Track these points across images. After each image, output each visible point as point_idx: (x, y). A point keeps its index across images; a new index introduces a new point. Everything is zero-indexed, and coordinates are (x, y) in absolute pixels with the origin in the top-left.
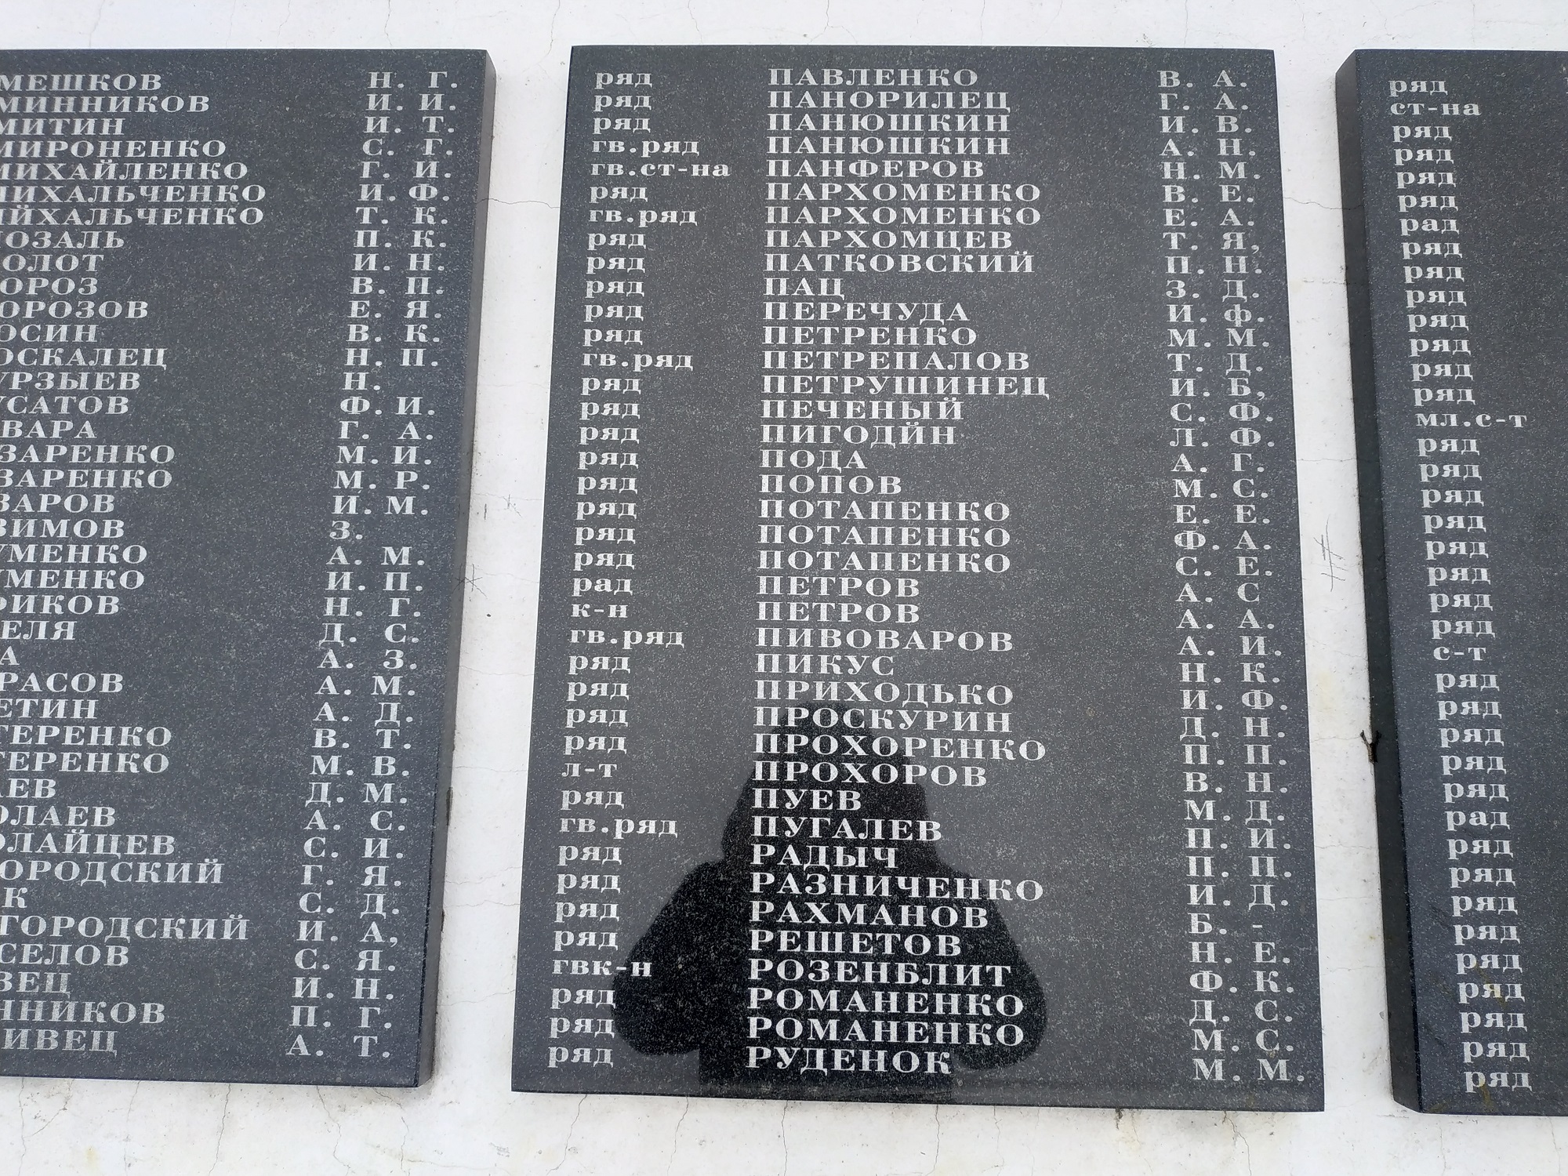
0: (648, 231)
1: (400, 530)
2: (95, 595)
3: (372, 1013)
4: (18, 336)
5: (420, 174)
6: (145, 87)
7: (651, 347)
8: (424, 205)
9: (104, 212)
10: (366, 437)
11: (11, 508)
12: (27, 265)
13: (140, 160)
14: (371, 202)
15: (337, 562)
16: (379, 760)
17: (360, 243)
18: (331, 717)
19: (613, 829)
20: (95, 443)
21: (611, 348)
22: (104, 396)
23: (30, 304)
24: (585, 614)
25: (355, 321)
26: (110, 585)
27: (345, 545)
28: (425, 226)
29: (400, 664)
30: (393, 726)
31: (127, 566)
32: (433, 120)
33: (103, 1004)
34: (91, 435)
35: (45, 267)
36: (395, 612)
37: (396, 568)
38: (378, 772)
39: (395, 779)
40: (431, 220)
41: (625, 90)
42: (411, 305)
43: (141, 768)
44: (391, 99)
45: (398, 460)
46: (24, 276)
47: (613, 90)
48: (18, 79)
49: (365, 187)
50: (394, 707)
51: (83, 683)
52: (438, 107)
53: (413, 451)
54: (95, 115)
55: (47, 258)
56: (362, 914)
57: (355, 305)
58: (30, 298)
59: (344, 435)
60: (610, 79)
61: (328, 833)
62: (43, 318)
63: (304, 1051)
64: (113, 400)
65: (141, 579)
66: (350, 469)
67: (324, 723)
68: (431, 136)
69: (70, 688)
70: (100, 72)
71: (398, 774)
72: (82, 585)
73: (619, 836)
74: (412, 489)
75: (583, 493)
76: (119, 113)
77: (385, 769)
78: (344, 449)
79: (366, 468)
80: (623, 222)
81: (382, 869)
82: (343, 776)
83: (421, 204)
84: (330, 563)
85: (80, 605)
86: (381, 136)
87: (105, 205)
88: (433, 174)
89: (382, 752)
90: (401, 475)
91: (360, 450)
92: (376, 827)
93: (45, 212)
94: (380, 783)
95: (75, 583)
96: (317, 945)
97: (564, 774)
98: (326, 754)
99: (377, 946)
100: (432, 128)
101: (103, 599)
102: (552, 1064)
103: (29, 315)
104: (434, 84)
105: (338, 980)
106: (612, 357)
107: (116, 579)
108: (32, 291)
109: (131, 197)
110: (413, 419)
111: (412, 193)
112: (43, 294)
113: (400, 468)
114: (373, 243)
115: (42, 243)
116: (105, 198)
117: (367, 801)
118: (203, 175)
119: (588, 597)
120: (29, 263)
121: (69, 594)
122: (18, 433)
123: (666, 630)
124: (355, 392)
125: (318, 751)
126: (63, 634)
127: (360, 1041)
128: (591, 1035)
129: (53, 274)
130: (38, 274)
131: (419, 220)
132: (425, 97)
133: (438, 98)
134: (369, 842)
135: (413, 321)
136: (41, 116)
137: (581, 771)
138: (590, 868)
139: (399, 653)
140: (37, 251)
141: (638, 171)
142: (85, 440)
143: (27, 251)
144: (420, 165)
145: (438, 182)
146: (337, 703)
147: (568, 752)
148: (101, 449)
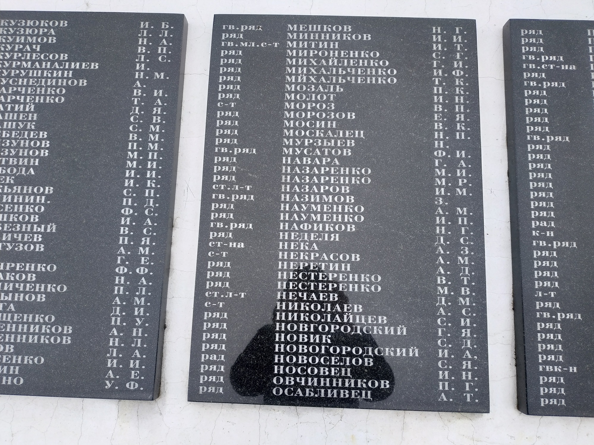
0: (547, 89)
1: (462, 201)
2: (346, 224)
3: (470, 385)
4: (306, 125)
5: (456, 66)
6: (345, 30)
7: (553, 133)
8: (459, 78)
9: (334, 78)
10: (445, 165)
11: (309, 191)
12: (306, 98)
13: (346, 58)
14: (438, 76)
15: (439, 213)
16: (463, 289)
17: (435, 92)
18: (443, 272)
19: (557, 316)
20: (340, 166)
21: (537, 133)
22: (341, 149)
23: (309, 113)
24: (538, 235)
25: (436, 121)
26: (351, 220)
27: (441, 206)
28: (460, 86)
29: (467, 252)
30: (467, 276)
31: (357, 214)
32: (459, 46)
33: (365, 381)
34: (337, 163)
35: (313, 99)
36: (463, 233)
37: (462, 216)
38: (463, 293)
39: (470, 296)
40: (462, 84)
41: (533, 36)
42: (458, 116)
43: (370, 290)
44: (441, 37)
45: (459, 175)
46: (306, 102)
47: (528, 36)
48: (295, 26)
49: (435, 70)
50: (467, 269)
51: (344, 257)
52: (460, 41)
53: (464, 171)
54: (327, 41)
55: (314, 95)
56: (463, 347)
57: (436, 115)
58: (309, 110)
59: (437, 165)
60: (526, 32)
61: (446, 316)
62: (314, 118)
63: (445, 399)
64: (345, 150)
65: (363, 218)
66: (440, 178)
67: (440, 274)
68: (459, 52)
69: (339, 259)
70: (327, 24)
71: (471, 294)
72: (340, 220)
73: (559, 319)
74: (465, 185)
75: (532, 188)
76: (336, 40)
77: (466, 292)
78: (437, 170)
79: (446, 177)
80: (537, 86)
81: (469, 330)
82: (450, 295)
83: (457, 77)
84: (436, 213)
85: (340, 228)
86: (439, 51)
87: (334, 75)
88: (461, 66)
89: (464, 286)
90: (460, 180)
91: (443, 170)
92: (465, 314)
93: (311, 77)
94: (464, 297)
95: (337, 219)
96: (446, 359)
97: (536, 295)
98: (443, 286)
99: (470, 360)
100: (459, 49)
101: (349, 226)
102: (542, 405)
103: (309, 117)
104: (457, 32)
105: (456, 372)
106: (538, 137)
107: (353, 218)
108: (309, 108)
109: (344, 72)
110: (463, 159)
111: (454, 73)
112: (314, 109)
113: (460, 177)
114: (440, 92)
115: (311, 89)
116: (334, 72)
117: (460, 304)
118: (372, 65)
119: (537, 228)
120: (307, 97)
121: (335, 224)
122: (309, 162)
123: (569, 241)
124: (439, 148)
125: (439, 285)
126: (335, 239)
127: (466, 396)
128: (556, 394)
129: (317, 102)
130: (311, 101)
131: (457, 83)
132: (455, 37)
133: (460, 37)
134: (462, 320)
135: (459, 122)
136: (306, 40)
137: (542, 294)
138: (549, 331)
139: (467, 248)
140: (310, 93)
141: (541, 67)
142: (335, 165)
143: (306, 92)
144: (455, 63)
145: (463, 69)
146: (445, 267)
147: (537, 287)
148: (342, 169)
